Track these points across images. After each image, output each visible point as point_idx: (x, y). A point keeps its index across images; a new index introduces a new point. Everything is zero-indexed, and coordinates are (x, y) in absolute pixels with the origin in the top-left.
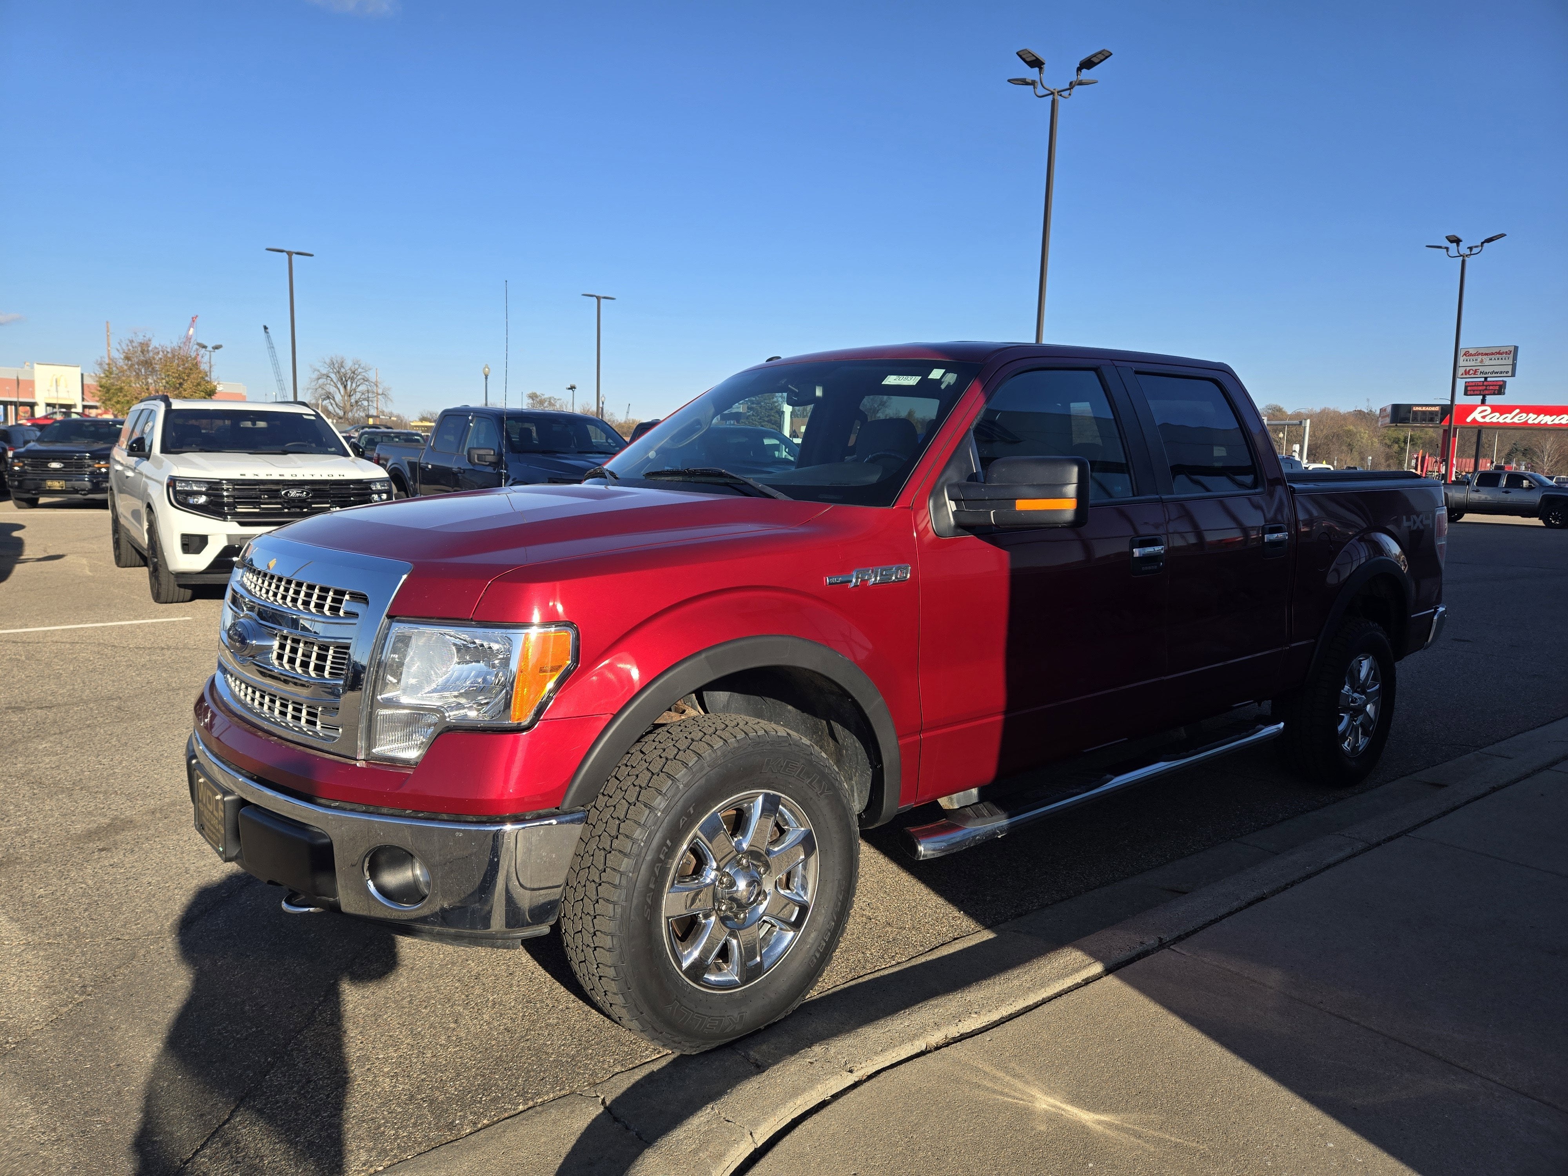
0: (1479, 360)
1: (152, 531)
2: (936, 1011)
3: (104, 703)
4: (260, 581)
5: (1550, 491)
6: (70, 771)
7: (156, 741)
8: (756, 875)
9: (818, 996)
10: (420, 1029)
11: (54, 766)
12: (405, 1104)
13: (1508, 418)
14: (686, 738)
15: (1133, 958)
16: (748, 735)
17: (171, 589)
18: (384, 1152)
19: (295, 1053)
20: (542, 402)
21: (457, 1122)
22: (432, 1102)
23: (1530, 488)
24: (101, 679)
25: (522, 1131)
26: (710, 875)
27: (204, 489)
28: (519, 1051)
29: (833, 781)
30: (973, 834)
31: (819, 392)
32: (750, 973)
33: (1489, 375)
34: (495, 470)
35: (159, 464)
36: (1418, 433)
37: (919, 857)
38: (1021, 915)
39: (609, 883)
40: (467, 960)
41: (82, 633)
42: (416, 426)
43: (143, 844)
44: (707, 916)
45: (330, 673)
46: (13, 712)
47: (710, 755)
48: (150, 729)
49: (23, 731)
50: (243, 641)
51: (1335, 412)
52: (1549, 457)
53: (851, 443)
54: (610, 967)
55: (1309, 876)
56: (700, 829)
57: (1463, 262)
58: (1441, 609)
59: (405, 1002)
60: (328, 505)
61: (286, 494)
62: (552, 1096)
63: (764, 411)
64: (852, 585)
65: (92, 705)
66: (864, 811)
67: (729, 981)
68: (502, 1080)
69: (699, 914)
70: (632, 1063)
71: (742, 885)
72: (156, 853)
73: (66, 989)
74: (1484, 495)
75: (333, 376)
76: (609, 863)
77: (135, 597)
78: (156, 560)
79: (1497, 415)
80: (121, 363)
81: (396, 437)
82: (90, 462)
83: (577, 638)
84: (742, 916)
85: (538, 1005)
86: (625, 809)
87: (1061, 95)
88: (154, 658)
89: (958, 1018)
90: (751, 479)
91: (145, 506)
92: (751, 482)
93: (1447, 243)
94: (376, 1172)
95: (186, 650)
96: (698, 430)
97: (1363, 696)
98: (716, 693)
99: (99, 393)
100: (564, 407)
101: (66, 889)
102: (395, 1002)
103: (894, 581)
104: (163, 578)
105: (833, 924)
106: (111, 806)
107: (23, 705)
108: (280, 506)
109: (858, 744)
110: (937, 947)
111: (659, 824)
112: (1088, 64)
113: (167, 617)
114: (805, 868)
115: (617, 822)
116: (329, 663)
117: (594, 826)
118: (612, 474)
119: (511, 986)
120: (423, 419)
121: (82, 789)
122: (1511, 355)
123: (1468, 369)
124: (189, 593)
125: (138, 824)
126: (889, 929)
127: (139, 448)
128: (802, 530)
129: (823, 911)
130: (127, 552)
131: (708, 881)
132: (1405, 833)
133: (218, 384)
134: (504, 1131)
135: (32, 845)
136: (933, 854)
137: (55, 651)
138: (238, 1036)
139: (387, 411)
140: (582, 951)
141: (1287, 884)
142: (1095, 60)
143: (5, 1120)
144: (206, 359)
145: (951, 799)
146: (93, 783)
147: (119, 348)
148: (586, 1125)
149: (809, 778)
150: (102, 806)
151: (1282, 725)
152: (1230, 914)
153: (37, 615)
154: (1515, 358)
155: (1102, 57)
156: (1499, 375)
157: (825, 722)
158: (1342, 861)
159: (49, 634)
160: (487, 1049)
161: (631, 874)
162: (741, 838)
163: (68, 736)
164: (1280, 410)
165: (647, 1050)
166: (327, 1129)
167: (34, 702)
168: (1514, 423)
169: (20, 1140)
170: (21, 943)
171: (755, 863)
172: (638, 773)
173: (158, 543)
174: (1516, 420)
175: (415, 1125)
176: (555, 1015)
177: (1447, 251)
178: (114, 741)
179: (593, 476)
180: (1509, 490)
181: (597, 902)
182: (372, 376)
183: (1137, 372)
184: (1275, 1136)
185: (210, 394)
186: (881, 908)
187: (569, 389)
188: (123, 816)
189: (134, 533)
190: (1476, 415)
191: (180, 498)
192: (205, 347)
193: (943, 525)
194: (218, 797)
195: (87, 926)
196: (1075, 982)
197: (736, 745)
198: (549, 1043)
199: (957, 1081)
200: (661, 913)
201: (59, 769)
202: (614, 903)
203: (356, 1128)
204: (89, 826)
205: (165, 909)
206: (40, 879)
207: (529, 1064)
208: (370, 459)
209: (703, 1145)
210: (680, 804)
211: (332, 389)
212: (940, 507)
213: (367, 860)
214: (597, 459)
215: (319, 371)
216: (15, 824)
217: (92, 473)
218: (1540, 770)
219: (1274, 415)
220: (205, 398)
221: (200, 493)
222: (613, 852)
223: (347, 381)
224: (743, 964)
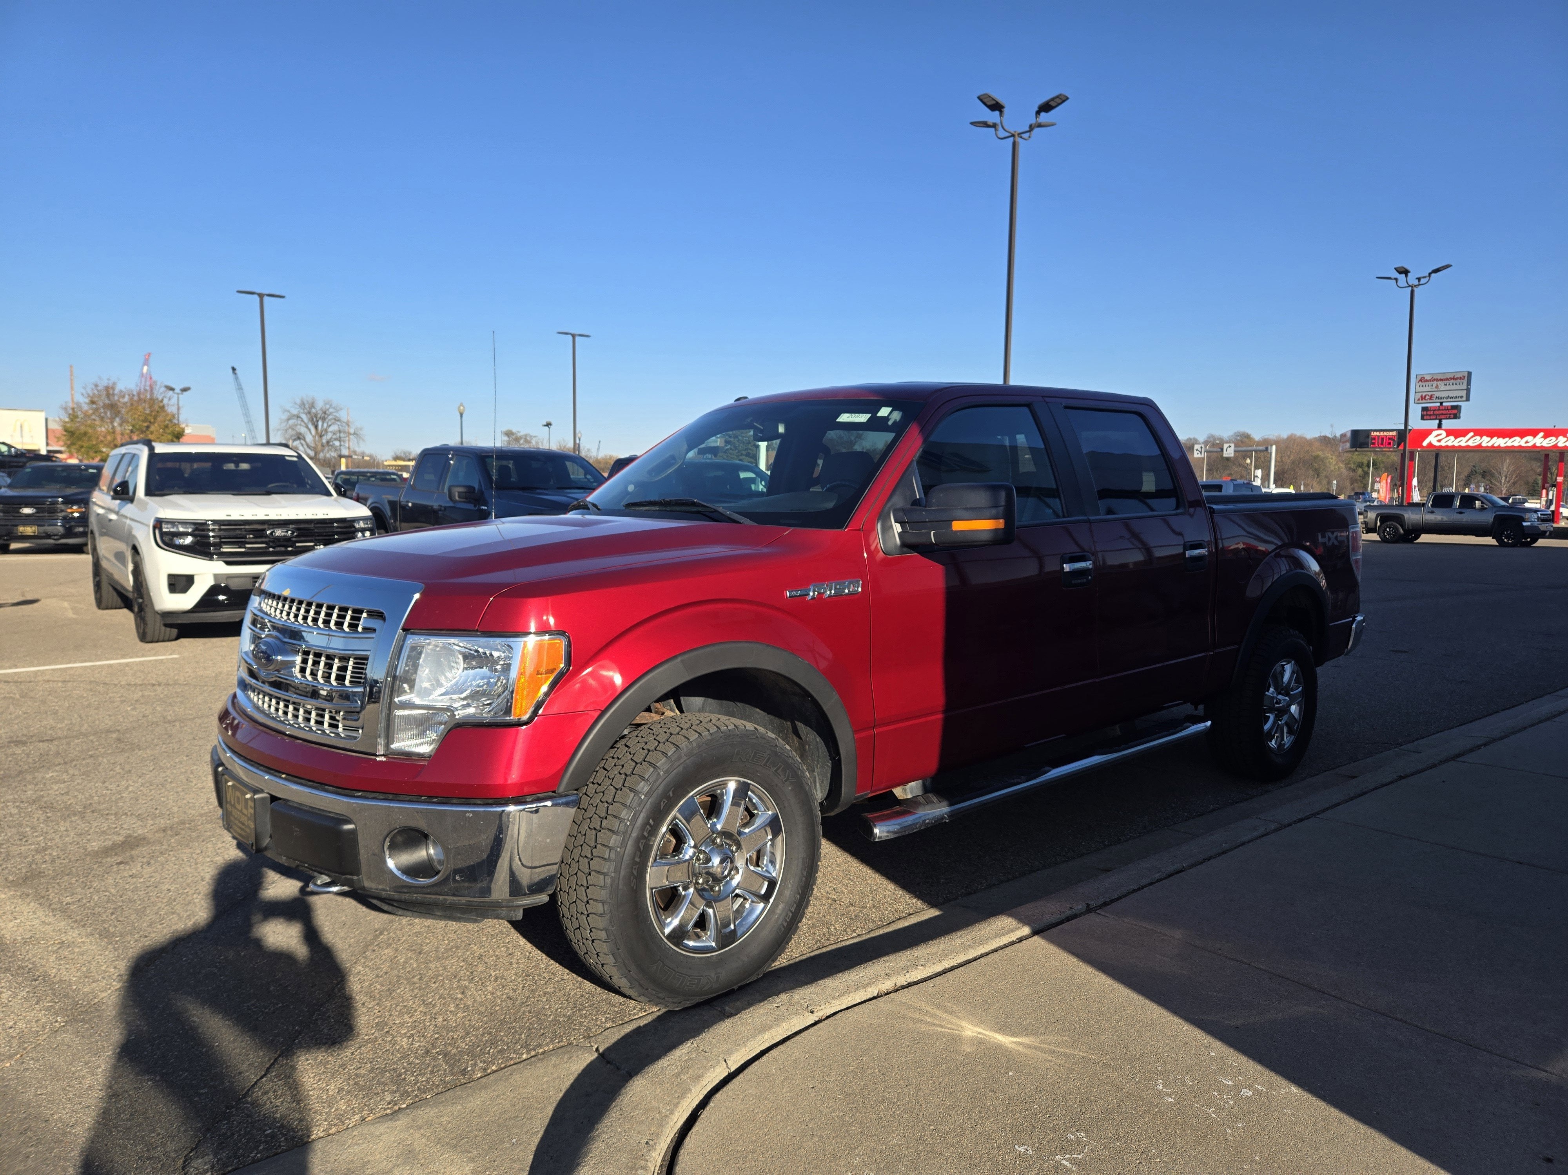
0: (1434, 385)
1: (138, 572)
2: (887, 964)
3: (103, 736)
4: (280, 605)
5: (1501, 511)
6: (80, 797)
7: (158, 768)
8: (729, 853)
9: (787, 964)
10: (430, 1000)
11: (63, 792)
12: (422, 1057)
13: (1462, 442)
14: (665, 732)
15: (1063, 920)
16: (719, 728)
17: (157, 628)
18: (408, 1094)
19: (319, 1022)
20: (517, 440)
21: (469, 1069)
22: (445, 1055)
23: (1482, 509)
24: (97, 714)
25: (527, 1073)
26: (688, 852)
27: (190, 530)
28: (520, 1013)
29: (796, 769)
30: (923, 819)
31: (781, 429)
32: (726, 938)
33: (1445, 400)
34: (475, 506)
35: (143, 506)
36: (1380, 457)
37: (875, 838)
38: (970, 894)
39: (600, 857)
40: (470, 945)
41: (72, 672)
42: (389, 466)
43: (158, 857)
44: (686, 888)
45: (351, 682)
46: (16, 745)
47: (686, 746)
48: (152, 758)
49: (29, 763)
50: (268, 658)
51: (1301, 438)
52: (1506, 478)
53: (816, 474)
54: (602, 930)
55: (1224, 852)
56: (679, 811)
57: (1412, 292)
58: (1359, 618)
59: (416, 979)
60: (312, 544)
61: (271, 533)
62: (551, 1047)
63: (742, 445)
64: (810, 598)
65: (91, 738)
66: (825, 799)
67: (707, 946)
68: (507, 1036)
69: (679, 886)
70: (622, 1020)
71: (716, 861)
72: (172, 865)
73: (104, 978)
74: (1439, 516)
75: (304, 417)
76: (599, 840)
77: (120, 637)
78: (141, 601)
79: (1452, 438)
80: (85, 407)
81: (372, 477)
82: (62, 507)
83: (569, 645)
84: (717, 888)
85: (536, 978)
86: (613, 794)
87: (1021, 137)
88: (146, 693)
89: (906, 970)
90: (720, 507)
91: (130, 549)
92: (721, 510)
93: (1396, 275)
94: (400, 1109)
95: (177, 686)
96: (672, 464)
97: (1287, 698)
98: (692, 699)
99: (64, 438)
100: (540, 444)
101: (91, 897)
102: (407, 979)
103: (847, 594)
104: (149, 618)
105: (798, 897)
106: (123, 826)
107: (24, 739)
108: (264, 545)
109: (818, 739)
110: (894, 922)
111: (642, 805)
112: (1046, 107)
113: (154, 655)
114: (772, 845)
115: (606, 805)
116: (349, 672)
117: (586, 811)
118: (594, 505)
119: (511, 963)
120: (396, 458)
121: (93, 812)
122: (1465, 381)
123: (1424, 394)
124: (175, 632)
125: (152, 841)
126: (852, 908)
127: (123, 492)
128: (765, 550)
129: (789, 886)
130: (108, 593)
131: (687, 857)
132: (1314, 815)
133: (187, 426)
134: (511, 1074)
135: (53, 861)
136: (888, 836)
137: (49, 689)
138: (267, 1010)
139: (359, 450)
140: (577, 918)
141: (1204, 859)
142: (1053, 104)
143: (64, 1081)
144: (174, 401)
145: (905, 790)
146: (102, 807)
147: (84, 392)
148: (582, 1068)
149: (775, 767)
150: (114, 826)
151: (1209, 723)
152: (1152, 884)
153: (25, 656)
154: (1469, 383)
155: (1060, 101)
156: (1454, 400)
157: (789, 723)
158: (1257, 838)
159: (39, 674)
160: (492, 1014)
161: (619, 849)
162: (715, 820)
163: (73, 765)
164: (1248, 436)
165: (634, 1009)
166: (354, 1078)
167: (34, 736)
168: (1468, 446)
169: (80, 1096)
170: (56, 942)
171: (728, 841)
172: (623, 763)
173: (144, 583)
174: (1470, 443)
175: (432, 1072)
176: (552, 986)
177: (1397, 282)
178: (118, 769)
179: (576, 508)
180: (1463, 510)
181: (590, 874)
182: (343, 415)
183: (1066, 407)
184: (1167, 1048)
185: (177, 436)
186: (846, 891)
187: (545, 426)
188: (135, 835)
189: (117, 576)
190: (1432, 439)
191: (166, 539)
192: (172, 389)
193: (890, 545)
194: (248, 796)
195: (116, 927)
196: (1011, 940)
197: (709, 738)
198: (547, 1007)
199: (903, 1017)
200: (646, 884)
201: (68, 795)
202: (605, 874)
203: (380, 1077)
204: (105, 844)
205: (187, 911)
206: (65, 889)
207: (530, 1023)
208: (351, 498)
209: (684, 1069)
210: (661, 788)
211: (303, 430)
212: (887, 528)
213: (388, 839)
214: (577, 494)
215: (289, 411)
216: (33, 844)
217: (64, 518)
218: (1446, 761)
219: (1242, 442)
220: (172, 441)
221: (186, 534)
222: (602, 831)
223: (318, 421)
224: (718, 931)
